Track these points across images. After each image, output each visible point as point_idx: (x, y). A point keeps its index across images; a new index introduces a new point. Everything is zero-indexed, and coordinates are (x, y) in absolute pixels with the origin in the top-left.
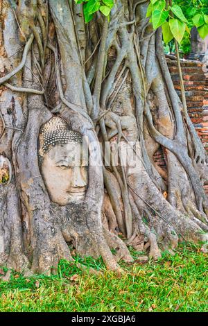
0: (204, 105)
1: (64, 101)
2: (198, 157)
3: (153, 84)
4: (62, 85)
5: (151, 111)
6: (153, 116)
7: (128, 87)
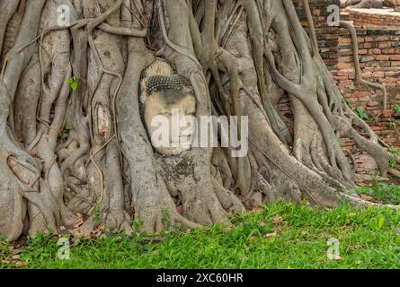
0: (340, 44)
1: (168, 42)
2: (333, 105)
3: (273, 21)
4: (165, 24)
5: (273, 52)
6: (275, 58)
7: (243, 26)
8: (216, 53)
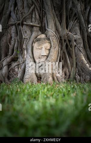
7: (78, 24)
8: (66, 33)
